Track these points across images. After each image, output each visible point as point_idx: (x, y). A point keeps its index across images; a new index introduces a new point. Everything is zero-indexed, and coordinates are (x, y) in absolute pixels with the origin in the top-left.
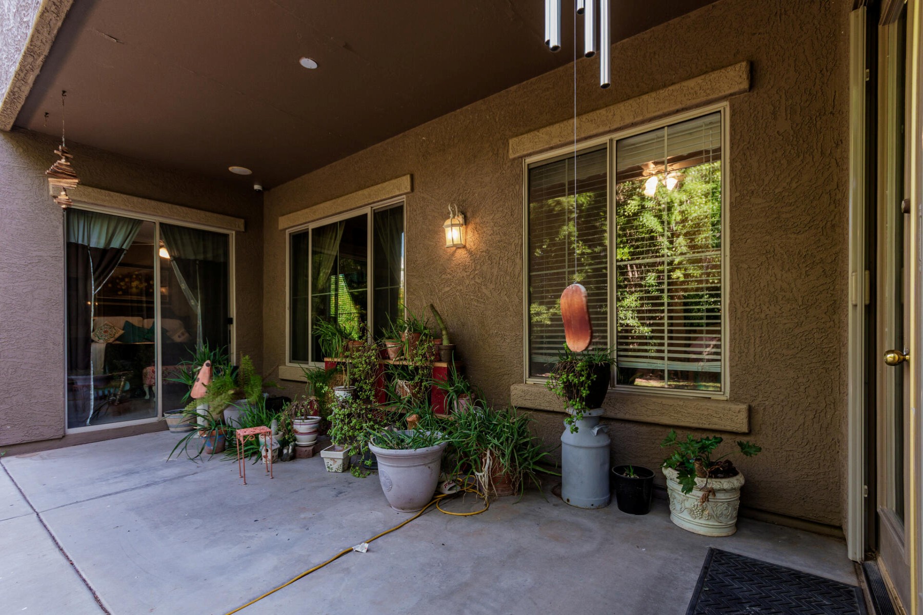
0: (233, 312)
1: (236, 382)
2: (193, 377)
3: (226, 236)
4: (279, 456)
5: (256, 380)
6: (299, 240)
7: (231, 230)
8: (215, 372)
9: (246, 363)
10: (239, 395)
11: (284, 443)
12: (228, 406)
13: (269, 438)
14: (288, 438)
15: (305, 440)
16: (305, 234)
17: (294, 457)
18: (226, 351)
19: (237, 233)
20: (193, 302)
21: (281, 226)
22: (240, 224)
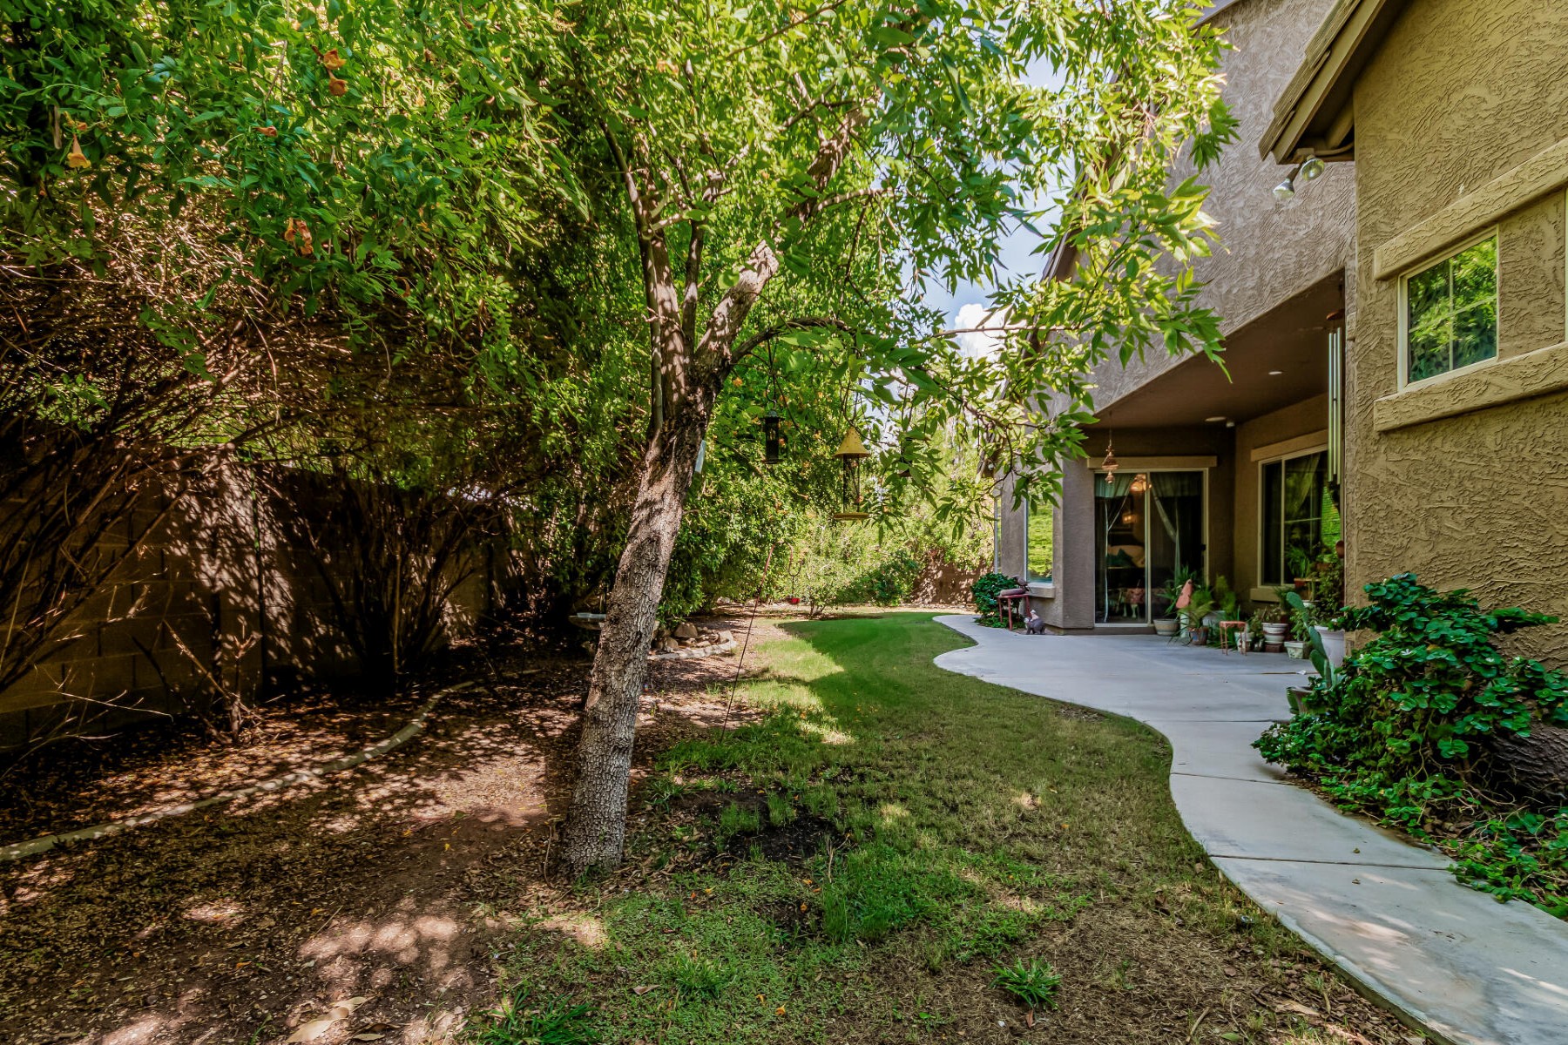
0: (1206, 540)
1: (1213, 596)
2: (1176, 595)
3: (1200, 474)
4: (1251, 648)
5: (1231, 597)
6: (1272, 471)
7: (1204, 468)
8: (1194, 589)
9: (1221, 581)
10: (1216, 607)
11: (1256, 640)
12: (1208, 614)
13: (1243, 637)
14: (1258, 636)
15: (1273, 640)
16: (1278, 464)
17: (1264, 649)
18: (1200, 574)
19: (1211, 470)
20: (1171, 533)
21: (1253, 458)
22: (1213, 461)
